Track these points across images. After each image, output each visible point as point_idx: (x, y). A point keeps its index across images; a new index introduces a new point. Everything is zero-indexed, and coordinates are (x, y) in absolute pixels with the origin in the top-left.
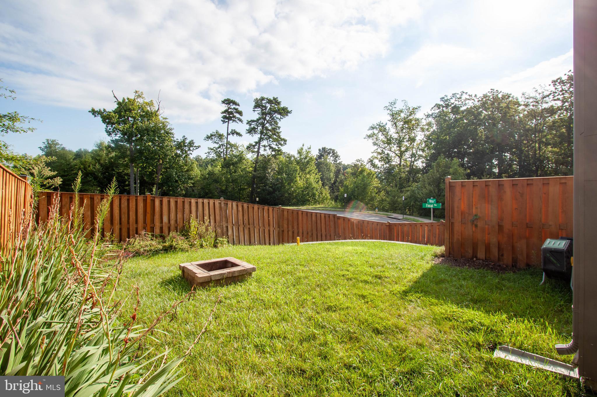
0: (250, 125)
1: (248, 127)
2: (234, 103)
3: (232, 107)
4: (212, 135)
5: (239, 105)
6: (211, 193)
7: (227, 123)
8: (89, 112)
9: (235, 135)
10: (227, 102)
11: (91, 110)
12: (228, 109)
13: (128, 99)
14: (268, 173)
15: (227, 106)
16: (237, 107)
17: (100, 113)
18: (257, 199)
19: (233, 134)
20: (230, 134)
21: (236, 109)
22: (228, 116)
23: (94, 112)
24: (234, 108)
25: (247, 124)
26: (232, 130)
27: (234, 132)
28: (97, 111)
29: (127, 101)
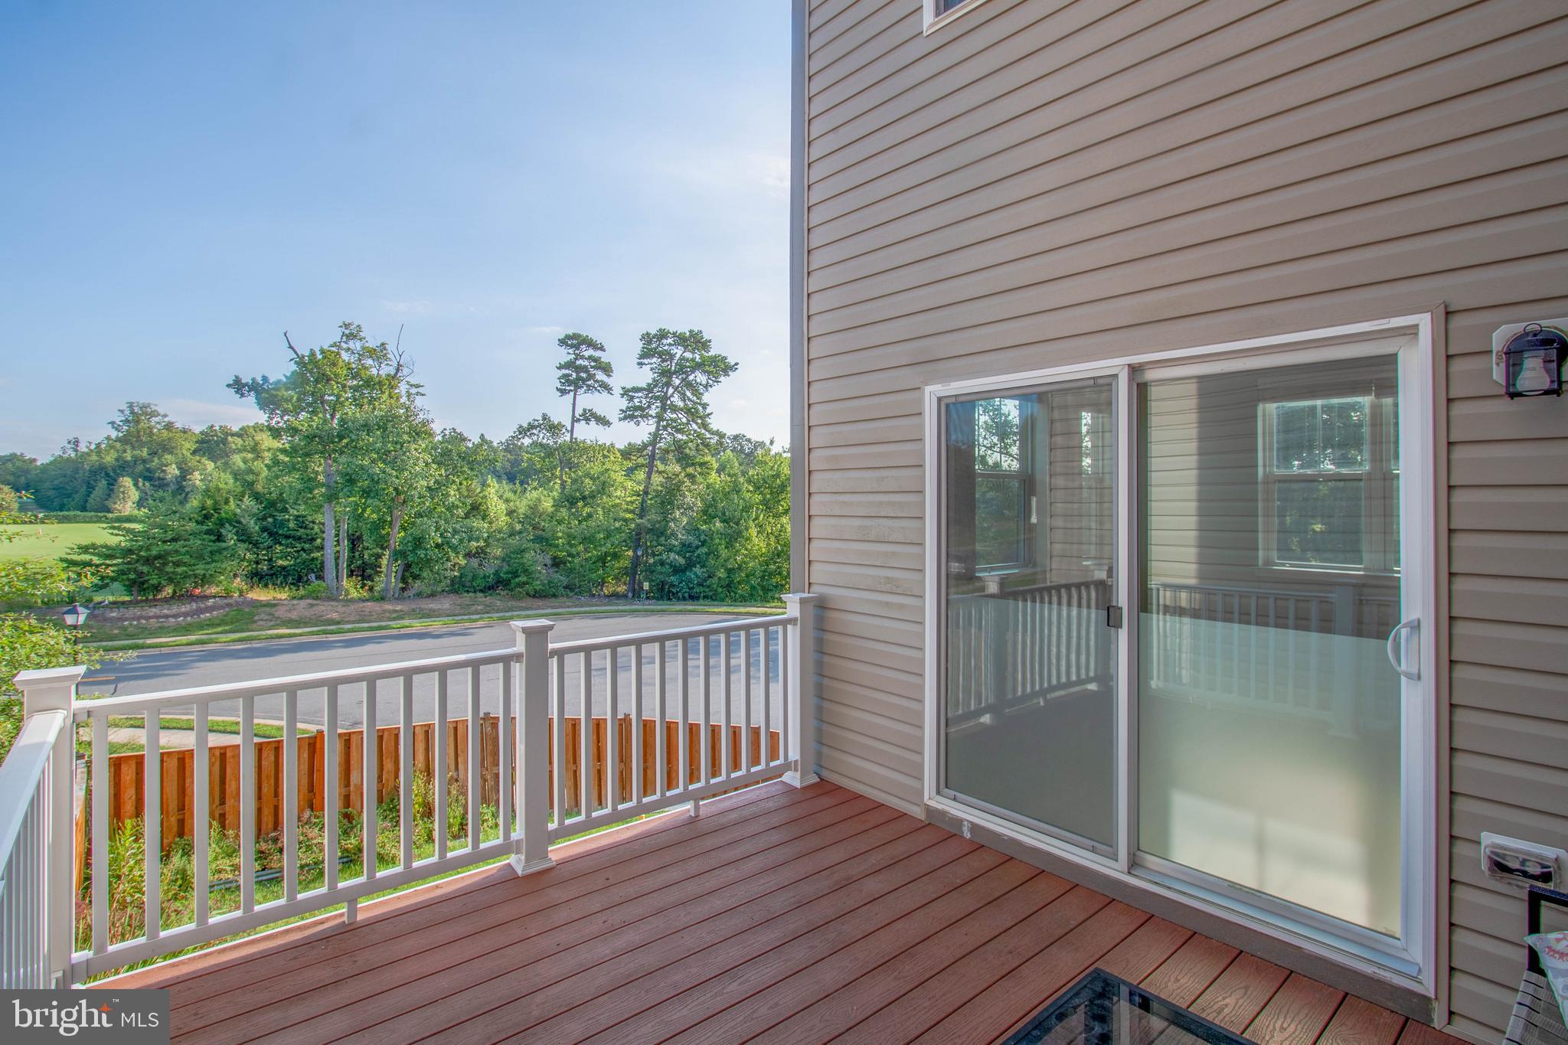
0: (631, 399)
1: (624, 403)
2: (591, 344)
3: (587, 354)
4: (531, 427)
5: (602, 349)
6: (526, 571)
7: (572, 394)
8: (229, 386)
9: (593, 423)
10: (574, 342)
11: (231, 382)
12: (576, 359)
13: (322, 352)
14: (674, 520)
15: (571, 351)
16: (597, 354)
17: (254, 387)
18: (646, 586)
19: (587, 420)
20: (578, 420)
21: (596, 360)
22: (574, 375)
23: (238, 386)
24: (590, 358)
25: (622, 396)
26: (585, 410)
27: (589, 416)
28: (247, 384)
29: (320, 357)
